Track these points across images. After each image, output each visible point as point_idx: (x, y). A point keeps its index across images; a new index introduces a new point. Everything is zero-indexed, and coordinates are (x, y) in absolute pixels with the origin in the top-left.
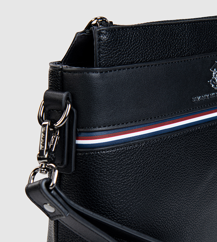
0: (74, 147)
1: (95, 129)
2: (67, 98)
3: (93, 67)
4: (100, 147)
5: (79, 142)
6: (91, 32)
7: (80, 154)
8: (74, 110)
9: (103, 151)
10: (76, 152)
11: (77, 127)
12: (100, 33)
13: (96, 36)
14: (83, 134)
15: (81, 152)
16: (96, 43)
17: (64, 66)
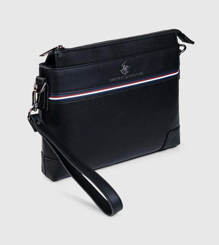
0: (48, 101)
1: (59, 94)
2: (45, 80)
3: (55, 68)
4: (61, 101)
5: (50, 98)
6: (54, 54)
7: (51, 104)
8: (48, 86)
9: (61, 103)
10: (49, 103)
11: (49, 92)
12: (58, 55)
13: (56, 56)
14: (52, 96)
15: (51, 103)
16: (56, 59)
17: (44, 66)
